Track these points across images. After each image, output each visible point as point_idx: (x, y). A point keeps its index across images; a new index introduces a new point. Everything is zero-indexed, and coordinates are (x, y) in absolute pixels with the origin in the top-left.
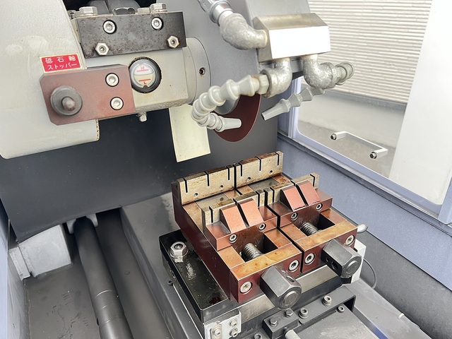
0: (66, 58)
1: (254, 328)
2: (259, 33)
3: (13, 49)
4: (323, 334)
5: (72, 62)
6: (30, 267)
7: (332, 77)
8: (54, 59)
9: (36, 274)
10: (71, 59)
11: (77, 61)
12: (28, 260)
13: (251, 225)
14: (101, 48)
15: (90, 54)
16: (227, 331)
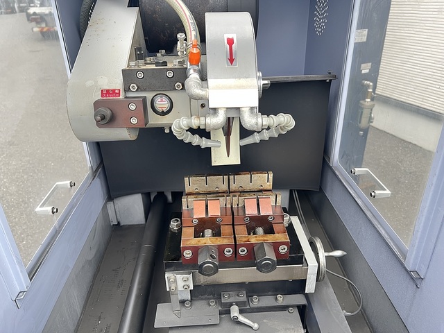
0: (114, 91)
1: (214, 295)
2: (202, 90)
3: (89, 83)
4: (264, 321)
5: (117, 93)
6: (119, 218)
7: (257, 124)
8: (108, 91)
9: (122, 224)
10: (116, 91)
11: (119, 94)
12: (118, 213)
13: (210, 214)
14: (133, 87)
15: (127, 90)
16: (180, 284)
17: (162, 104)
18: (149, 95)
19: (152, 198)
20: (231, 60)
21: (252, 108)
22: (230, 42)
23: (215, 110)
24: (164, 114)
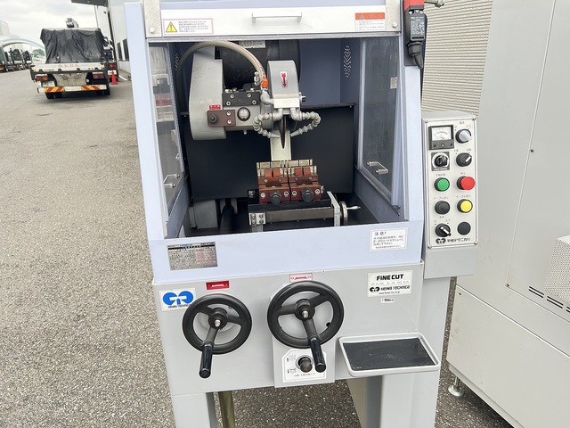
0: (217, 106)
6: (197, 222)
7: (299, 117)
8: (213, 106)
9: (199, 227)
11: (220, 108)
12: (196, 218)
14: (228, 103)
15: (224, 105)
16: (258, 219)
17: (244, 113)
18: (237, 109)
19: (222, 208)
20: (285, 85)
21: (297, 108)
22: (284, 76)
23: (277, 109)
24: (244, 120)
